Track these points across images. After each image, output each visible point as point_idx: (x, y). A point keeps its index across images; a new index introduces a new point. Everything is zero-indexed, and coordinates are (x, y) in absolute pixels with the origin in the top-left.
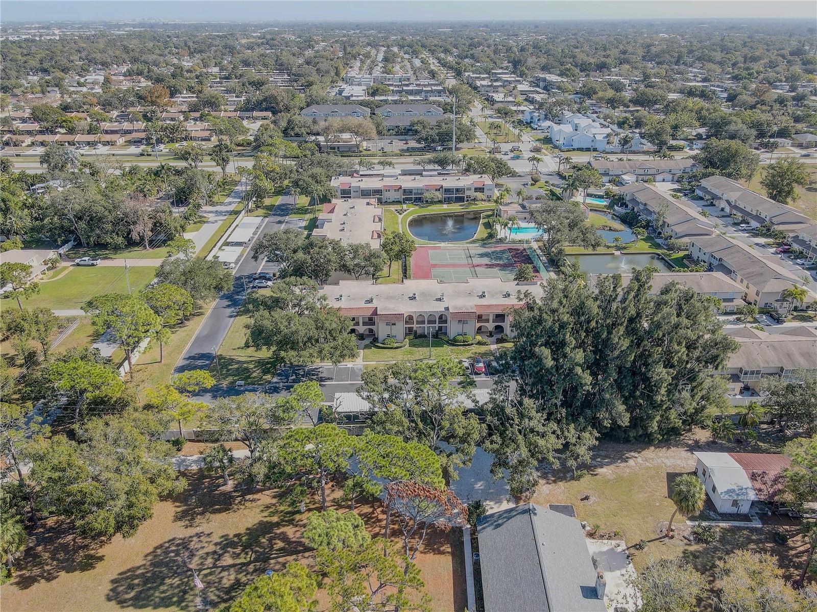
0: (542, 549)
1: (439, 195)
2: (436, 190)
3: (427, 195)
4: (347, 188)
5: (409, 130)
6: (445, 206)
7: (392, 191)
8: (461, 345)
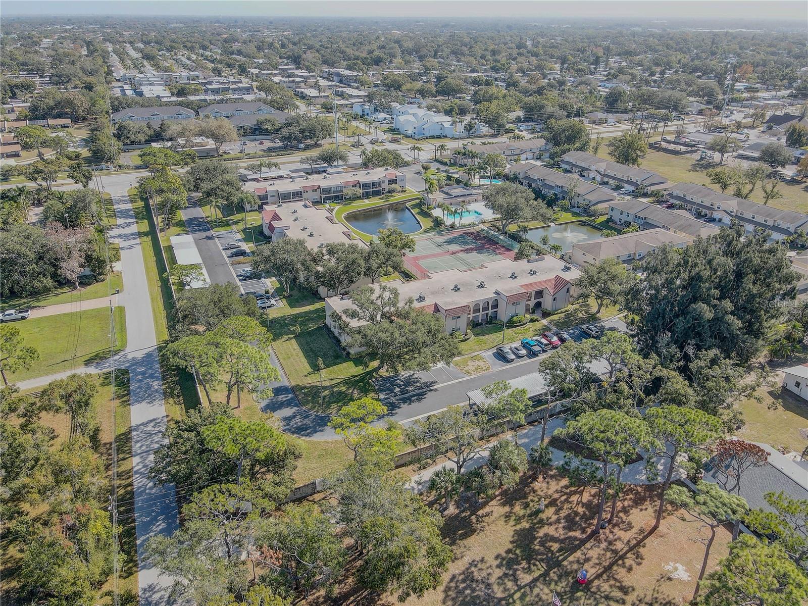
0: (784, 471)
1: (360, 191)
2: (353, 186)
3: (349, 192)
4: (263, 193)
5: (256, 129)
6: (367, 201)
7: (310, 192)
8: (518, 326)
